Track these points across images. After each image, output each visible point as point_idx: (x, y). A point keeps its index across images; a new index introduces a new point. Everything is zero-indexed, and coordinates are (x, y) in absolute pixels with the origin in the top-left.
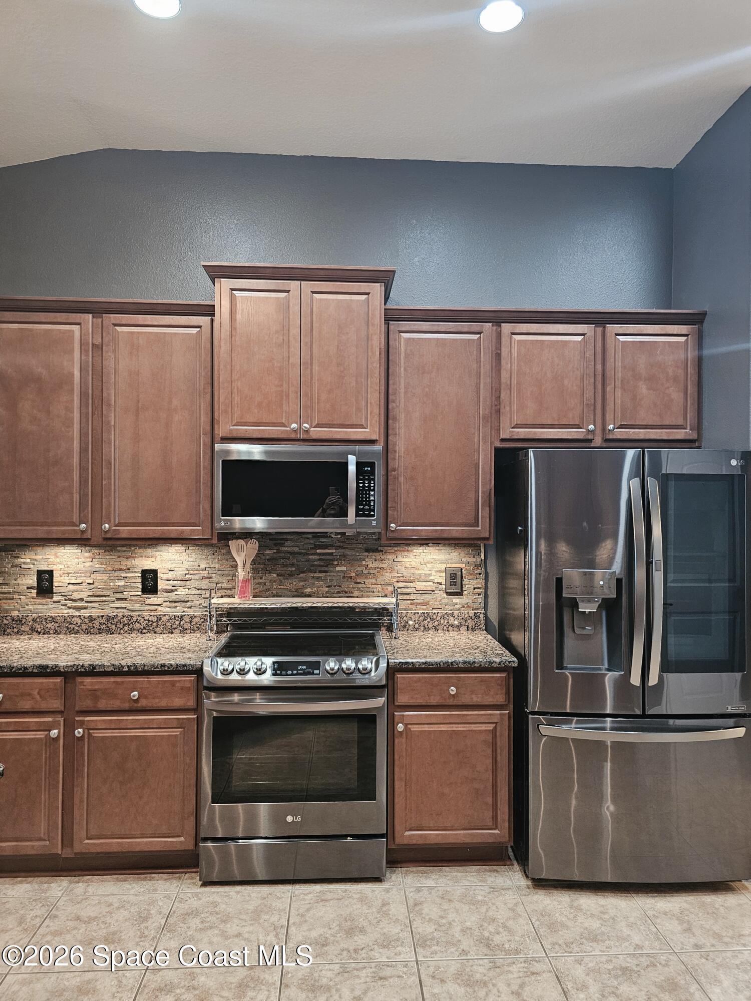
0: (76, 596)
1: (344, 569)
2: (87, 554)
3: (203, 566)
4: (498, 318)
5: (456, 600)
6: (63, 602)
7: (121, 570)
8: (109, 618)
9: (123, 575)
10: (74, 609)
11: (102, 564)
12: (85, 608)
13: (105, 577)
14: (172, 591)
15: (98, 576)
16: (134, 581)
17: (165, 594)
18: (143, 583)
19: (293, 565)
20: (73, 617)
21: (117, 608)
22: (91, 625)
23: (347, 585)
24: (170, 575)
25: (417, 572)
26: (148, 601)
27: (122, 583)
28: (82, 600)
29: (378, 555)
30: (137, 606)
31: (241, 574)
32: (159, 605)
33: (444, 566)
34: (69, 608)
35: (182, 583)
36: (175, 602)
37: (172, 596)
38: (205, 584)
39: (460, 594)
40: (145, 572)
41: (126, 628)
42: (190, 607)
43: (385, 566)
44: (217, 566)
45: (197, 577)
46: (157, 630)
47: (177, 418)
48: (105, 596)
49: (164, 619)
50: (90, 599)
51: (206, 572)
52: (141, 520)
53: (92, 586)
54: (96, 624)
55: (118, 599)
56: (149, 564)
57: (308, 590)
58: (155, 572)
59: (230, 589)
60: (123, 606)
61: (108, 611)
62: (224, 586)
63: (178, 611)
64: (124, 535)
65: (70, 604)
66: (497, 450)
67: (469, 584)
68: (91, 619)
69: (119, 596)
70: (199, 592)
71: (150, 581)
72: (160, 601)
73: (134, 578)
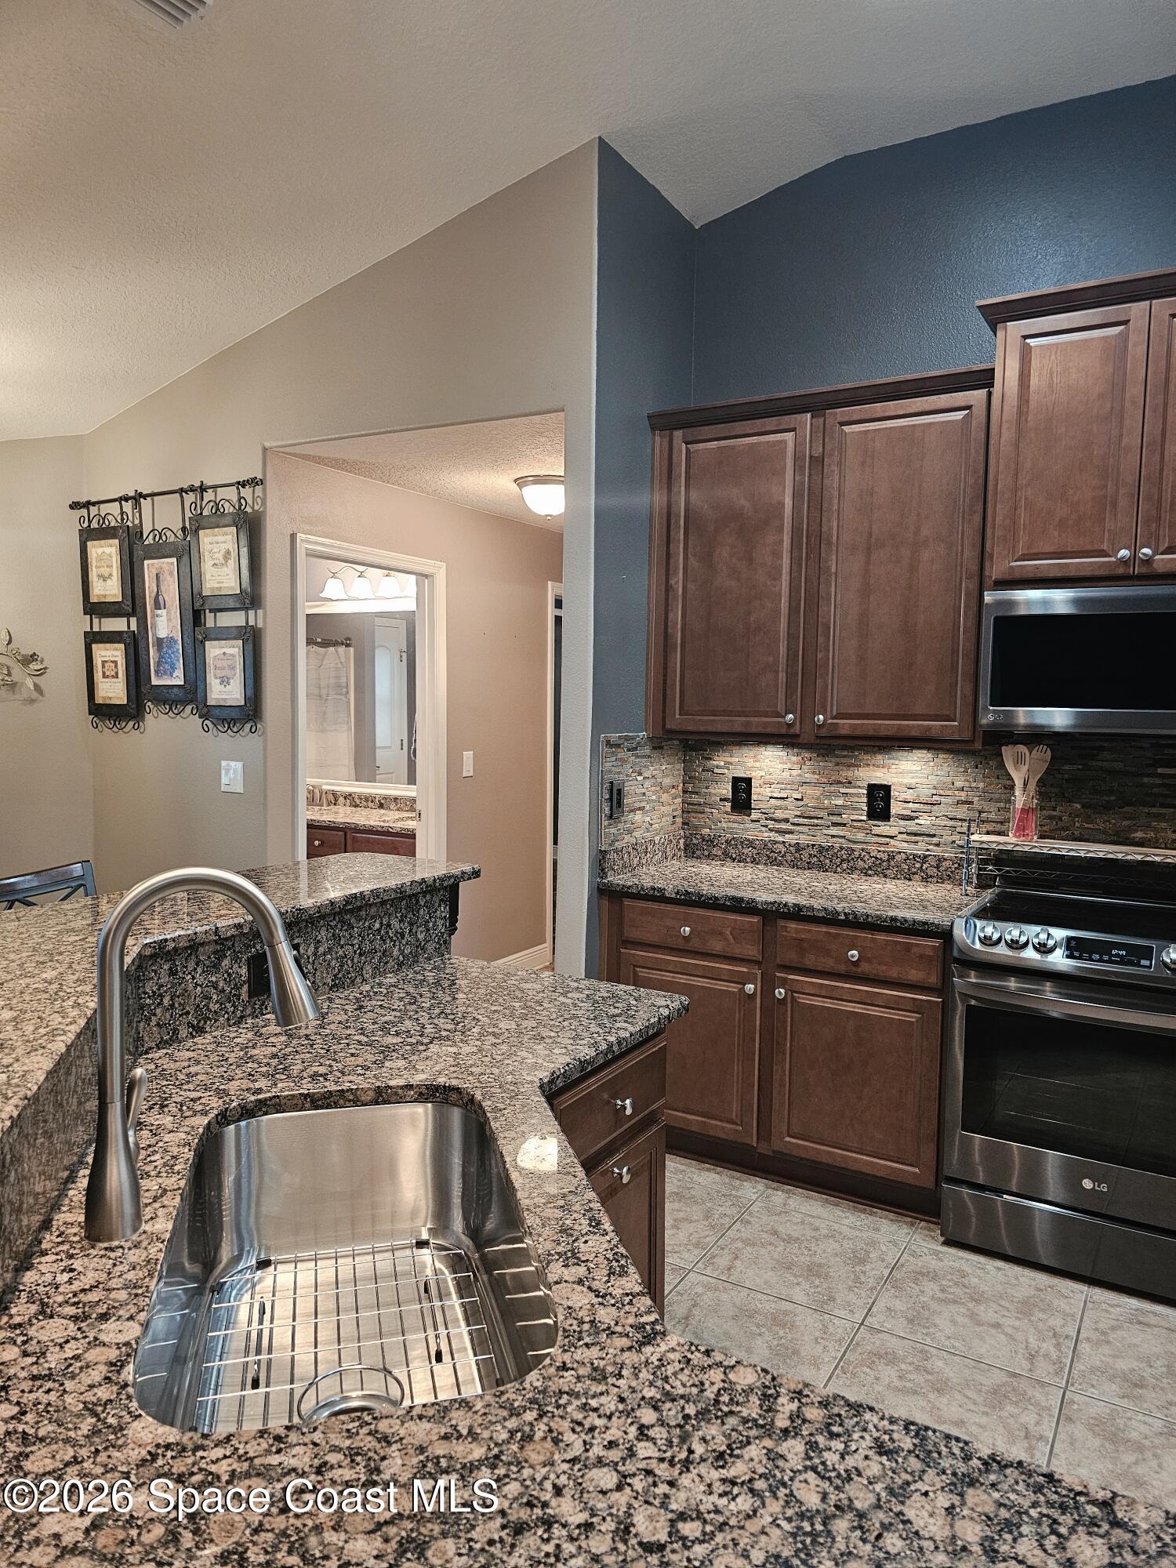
0: (779, 814)
2: (794, 759)
3: (958, 784)
6: (763, 822)
7: (839, 782)
8: (821, 849)
9: (843, 790)
10: (777, 832)
11: (814, 773)
12: (791, 832)
13: (818, 791)
14: (911, 818)
15: (810, 791)
16: (857, 799)
17: (902, 823)
18: (870, 804)
19: (1111, 791)
20: (776, 842)
21: (833, 836)
22: (797, 855)
24: (909, 795)
26: (876, 830)
27: (840, 802)
28: (786, 821)
30: (860, 836)
31: (1020, 799)
32: (892, 837)
34: (771, 830)
35: (928, 807)
36: (916, 835)
37: (911, 826)
38: (962, 812)
40: (873, 789)
41: (845, 866)
42: (938, 845)
44: (981, 785)
45: (949, 800)
46: (888, 872)
47: (926, 555)
48: (817, 818)
49: (898, 858)
50: (796, 820)
51: (963, 794)
52: (869, 709)
53: (801, 803)
54: (805, 855)
55: (835, 824)
56: (879, 776)
57: (1139, 834)
58: (887, 789)
59: (1002, 823)
60: (841, 833)
61: (821, 840)
62: (992, 816)
63: (920, 848)
64: (844, 732)
65: (771, 825)
68: (798, 848)
69: (836, 819)
70: (952, 823)
71: (879, 801)
72: (893, 831)
73: (858, 795)
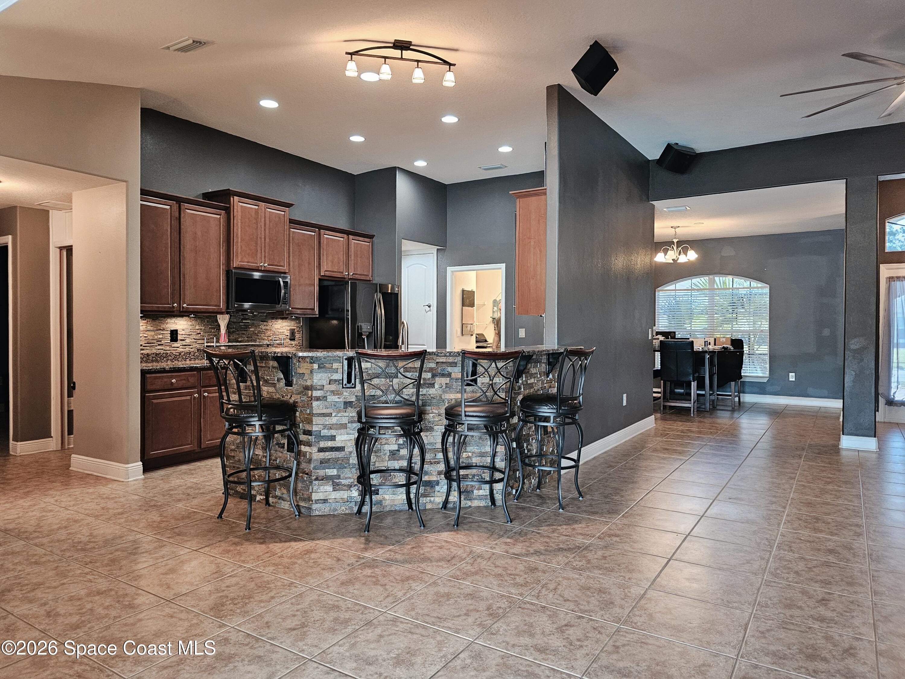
1: (253, 329)
2: (144, 322)
3: (197, 327)
4: (321, 227)
5: (293, 342)
7: (161, 329)
8: (157, 354)
9: (162, 332)
11: (151, 327)
13: (153, 333)
14: (184, 340)
15: (150, 333)
17: (181, 342)
18: (171, 337)
19: (233, 328)
21: (159, 349)
22: (147, 358)
23: (254, 337)
24: (183, 332)
25: (280, 331)
26: (173, 346)
27: (161, 336)
29: (265, 323)
30: (168, 348)
31: (223, 330)
32: (179, 347)
33: (289, 328)
35: (188, 336)
36: (185, 345)
37: (184, 343)
38: (198, 337)
39: (294, 340)
40: (172, 331)
41: (165, 359)
42: (193, 348)
43: (268, 328)
45: (195, 333)
46: (179, 359)
48: (153, 343)
49: (182, 354)
50: (145, 345)
51: (198, 331)
53: (146, 338)
55: (159, 345)
56: (173, 327)
57: (240, 339)
58: (177, 331)
60: (162, 348)
61: (155, 351)
63: (187, 349)
66: (319, 279)
67: (297, 336)
68: (148, 355)
69: (159, 343)
70: (195, 341)
71: (174, 335)
72: (178, 345)
73: (167, 334)
